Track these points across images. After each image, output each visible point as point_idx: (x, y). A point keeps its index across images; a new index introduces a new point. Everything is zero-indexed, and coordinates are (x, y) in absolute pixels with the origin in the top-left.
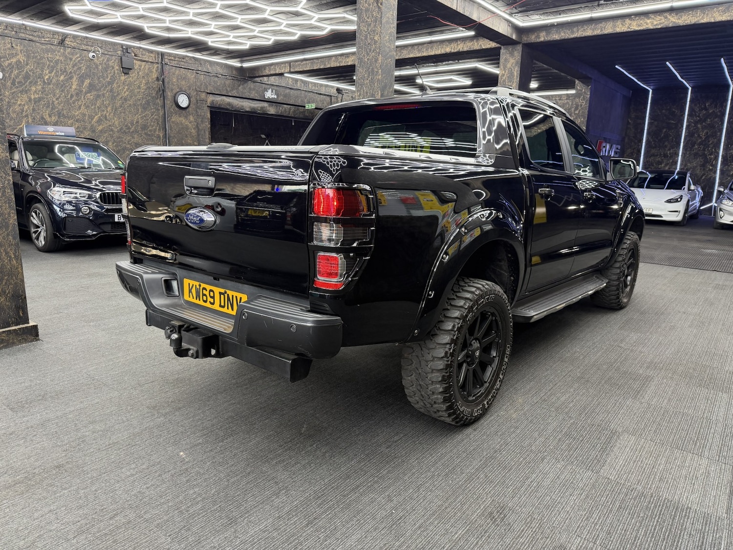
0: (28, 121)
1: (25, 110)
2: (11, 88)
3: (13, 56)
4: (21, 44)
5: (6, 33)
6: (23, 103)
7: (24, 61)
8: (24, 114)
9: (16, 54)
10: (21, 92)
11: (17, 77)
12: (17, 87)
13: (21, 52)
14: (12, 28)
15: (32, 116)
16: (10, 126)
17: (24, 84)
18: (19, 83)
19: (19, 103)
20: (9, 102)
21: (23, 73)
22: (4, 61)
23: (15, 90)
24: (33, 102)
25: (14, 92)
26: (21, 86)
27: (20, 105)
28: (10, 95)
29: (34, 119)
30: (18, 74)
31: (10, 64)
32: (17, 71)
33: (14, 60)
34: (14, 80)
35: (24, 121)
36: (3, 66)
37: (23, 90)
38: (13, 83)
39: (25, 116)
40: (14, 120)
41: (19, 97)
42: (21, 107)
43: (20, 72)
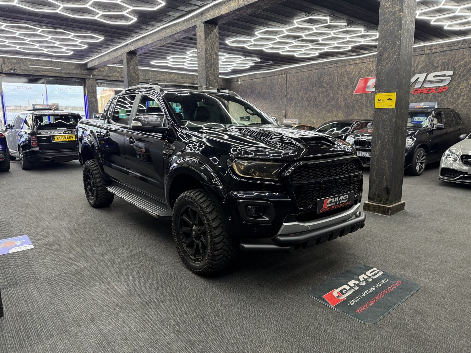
0: (464, 98)
1: (463, 91)
2: (458, 79)
3: (462, 59)
4: (469, 51)
5: (462, 47)
6: (463, 87)
7: (469, 61)
8: (462, 94)
9: (465, 58)
10: (463, 81)
11: (462, 72)
12: (462, 78)
13: (468, 56)
14: (466, 42)
15: (467, 95)
16: (452, 102)
17: (466, 75)
18: (462, 76)
19: (460, 87)
20: (454, 88)
21: (467, 69)
22: (457, 64)
23: (460, 80)
24: (470, 86)
25: (458, 82)
26: (464, 77)
27: (460, 89)
28: (455, 84)
29: (468, 96)
30: (464, 70)
31: (460, 65)
32: (463, 68)
33: (463, 62)
34: (460, 74)
35: (461, 99)
36: (455, 67)
37: (464, 79)
38: (459, 77)
39: (463, 95)
40: (455, 98)
41: (461, 84)
42: (461, 90)
43: (465, 68)
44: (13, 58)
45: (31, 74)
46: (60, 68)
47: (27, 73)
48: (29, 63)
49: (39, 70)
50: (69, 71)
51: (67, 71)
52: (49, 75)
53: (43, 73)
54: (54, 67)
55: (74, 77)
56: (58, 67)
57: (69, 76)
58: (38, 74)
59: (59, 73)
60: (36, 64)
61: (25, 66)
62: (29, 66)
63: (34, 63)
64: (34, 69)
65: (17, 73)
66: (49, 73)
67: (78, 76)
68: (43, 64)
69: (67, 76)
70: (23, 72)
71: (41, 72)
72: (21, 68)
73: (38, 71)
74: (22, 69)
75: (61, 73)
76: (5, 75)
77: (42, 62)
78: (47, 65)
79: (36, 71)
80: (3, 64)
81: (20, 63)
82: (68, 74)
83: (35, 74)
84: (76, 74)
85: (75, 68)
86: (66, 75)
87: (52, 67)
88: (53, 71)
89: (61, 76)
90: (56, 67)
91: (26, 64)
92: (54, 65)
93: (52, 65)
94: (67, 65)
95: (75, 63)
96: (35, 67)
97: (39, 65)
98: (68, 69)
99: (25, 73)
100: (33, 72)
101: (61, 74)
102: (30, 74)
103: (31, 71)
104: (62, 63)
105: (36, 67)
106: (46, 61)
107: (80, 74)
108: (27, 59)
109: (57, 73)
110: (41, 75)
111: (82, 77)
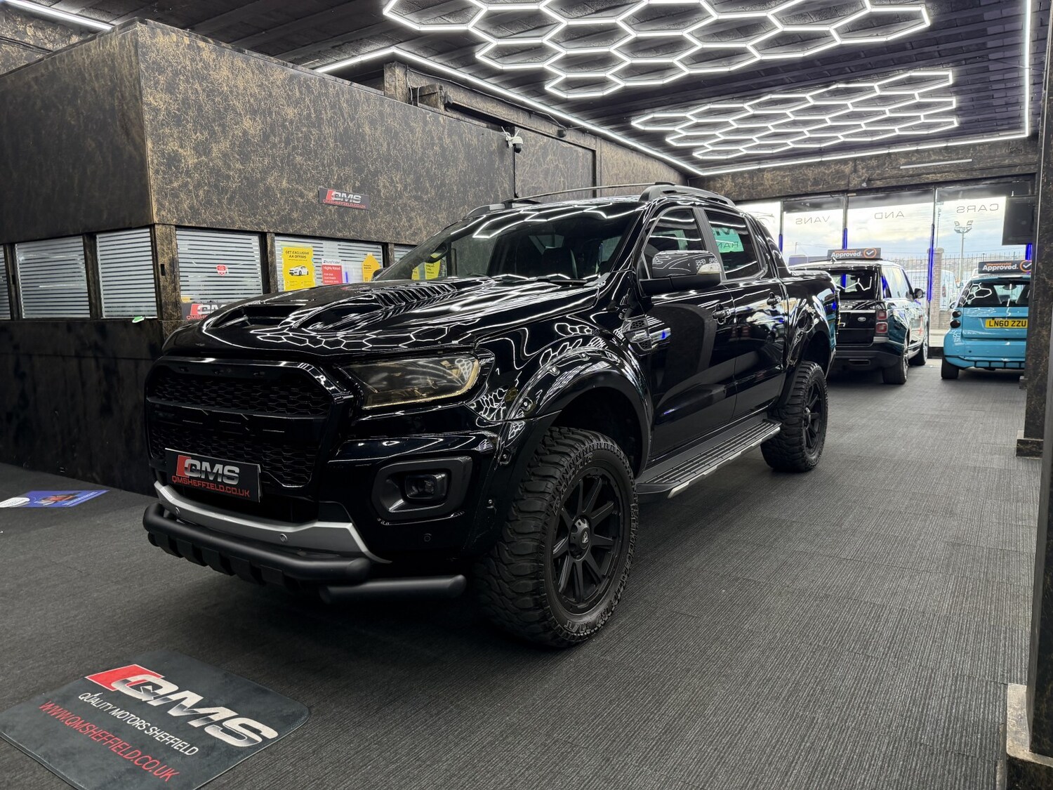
44: (871, 157)
45: (904, 183)
46: (971, 160)
47: (895, 184)
48: (903, 161)
49: (920, 172)
50: (992, 161)
51: (988, 162)
52: (941, 180)
53: (928, 178)
54: (958, 159)
55: (1005, 174)
56: (967, 158)
57: (989, 176)
58: (918, 182)
59: (965, 170)
60: (918, 161)
61: (895, 168)
62: (901, 167)
63: (914, 159)
64: (911, 172)
65: (875, 186)
66: (941, 177)
67: (1017, 171)
68: (933, 158)
69: (984, 176)
70: (888, 183)
71: (924, 176)
72: (884, 176)
73: (919, 175)
74: (887, 175)
75: (972, 170)
76: (855, 194)
77: (931, 152)
78: (941, 158)
79: (912, 176)
80: (852, 173)
81: (885, 164)
82: (987, 171)
83: (911, 183)
84: (1009, 166)
85: (1012, 152)
86: (982, 174)
87: (954, 160)
88: (953, 169)
89: (969, 177)
90: (962, 159)
91: (897, 164)
92: (958, 154)
93: (954, 156)
94: (990, 148)
95: (1013, 140)
96: (913, 168)
97: (924, 160)
98: (990, 157)
99: (890, 185)
100: (907, 178)
101: (970, 173)
102: (900, 184)
103: (903, 177)
104: (977, 147)
105: (916, 168)
106: (941, 149)
107: (1020, 165)
108: (899, 153)
109: (961, 171)
110: (923, 182)
111: (1027, 170)
